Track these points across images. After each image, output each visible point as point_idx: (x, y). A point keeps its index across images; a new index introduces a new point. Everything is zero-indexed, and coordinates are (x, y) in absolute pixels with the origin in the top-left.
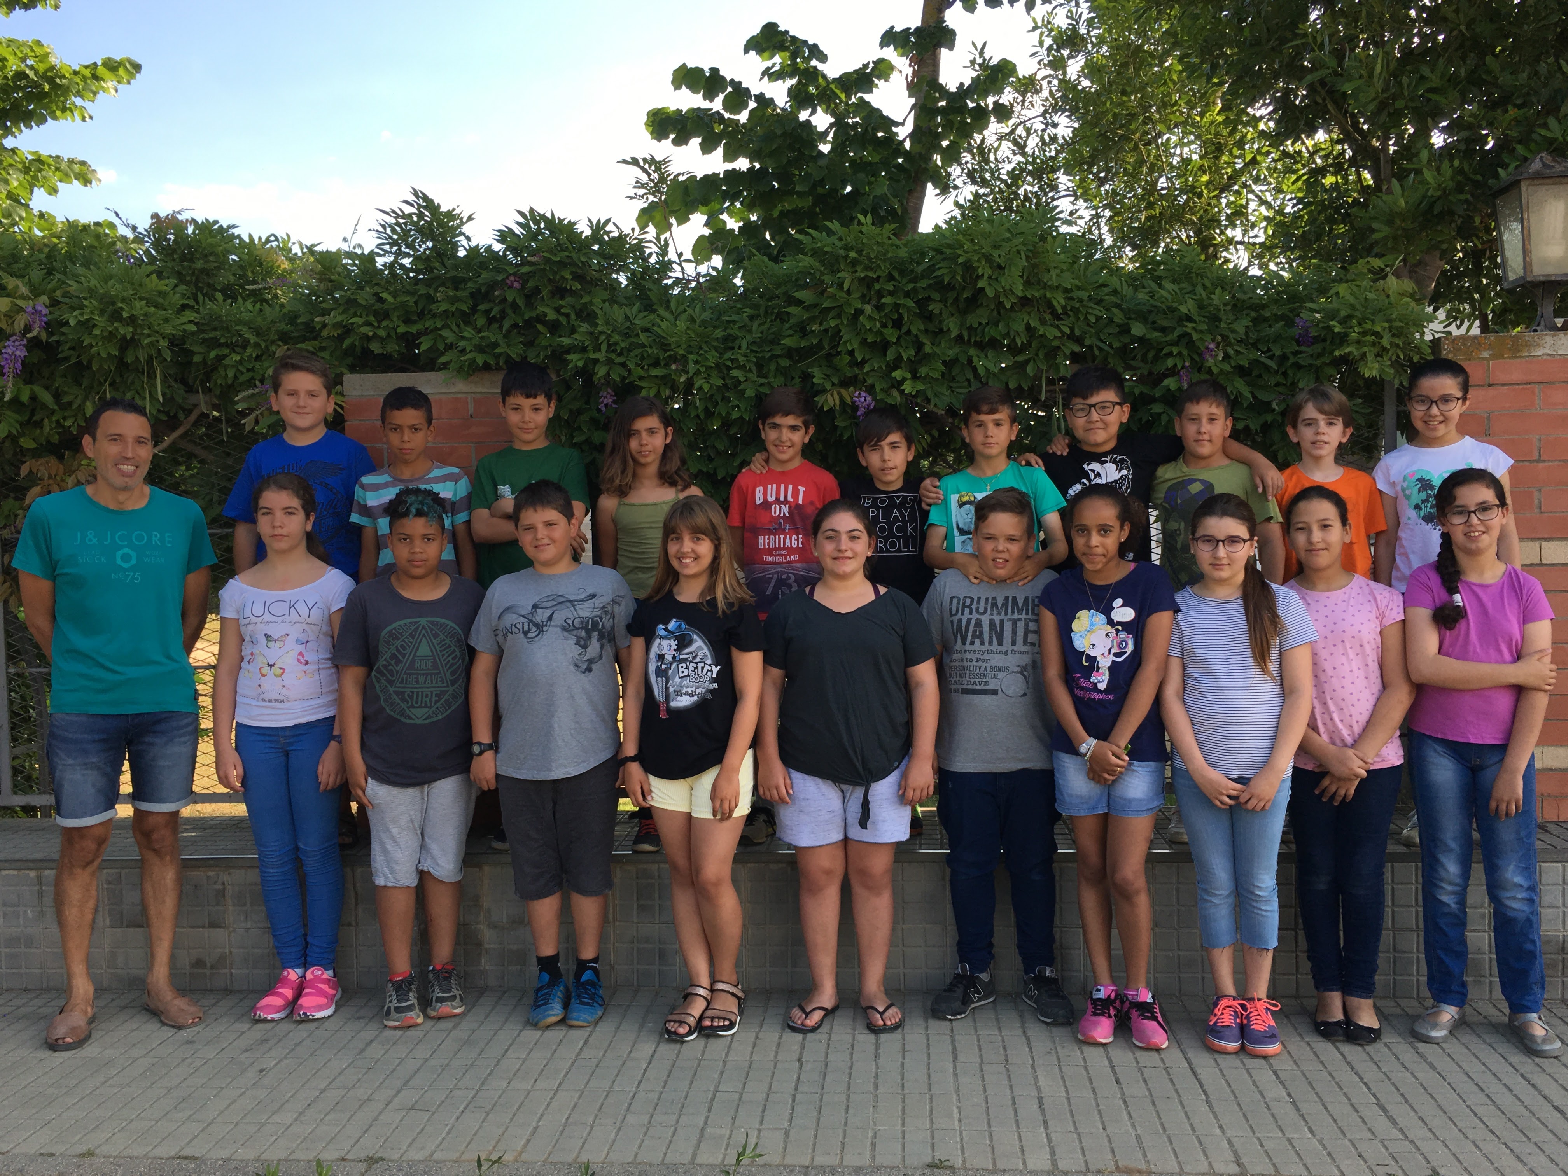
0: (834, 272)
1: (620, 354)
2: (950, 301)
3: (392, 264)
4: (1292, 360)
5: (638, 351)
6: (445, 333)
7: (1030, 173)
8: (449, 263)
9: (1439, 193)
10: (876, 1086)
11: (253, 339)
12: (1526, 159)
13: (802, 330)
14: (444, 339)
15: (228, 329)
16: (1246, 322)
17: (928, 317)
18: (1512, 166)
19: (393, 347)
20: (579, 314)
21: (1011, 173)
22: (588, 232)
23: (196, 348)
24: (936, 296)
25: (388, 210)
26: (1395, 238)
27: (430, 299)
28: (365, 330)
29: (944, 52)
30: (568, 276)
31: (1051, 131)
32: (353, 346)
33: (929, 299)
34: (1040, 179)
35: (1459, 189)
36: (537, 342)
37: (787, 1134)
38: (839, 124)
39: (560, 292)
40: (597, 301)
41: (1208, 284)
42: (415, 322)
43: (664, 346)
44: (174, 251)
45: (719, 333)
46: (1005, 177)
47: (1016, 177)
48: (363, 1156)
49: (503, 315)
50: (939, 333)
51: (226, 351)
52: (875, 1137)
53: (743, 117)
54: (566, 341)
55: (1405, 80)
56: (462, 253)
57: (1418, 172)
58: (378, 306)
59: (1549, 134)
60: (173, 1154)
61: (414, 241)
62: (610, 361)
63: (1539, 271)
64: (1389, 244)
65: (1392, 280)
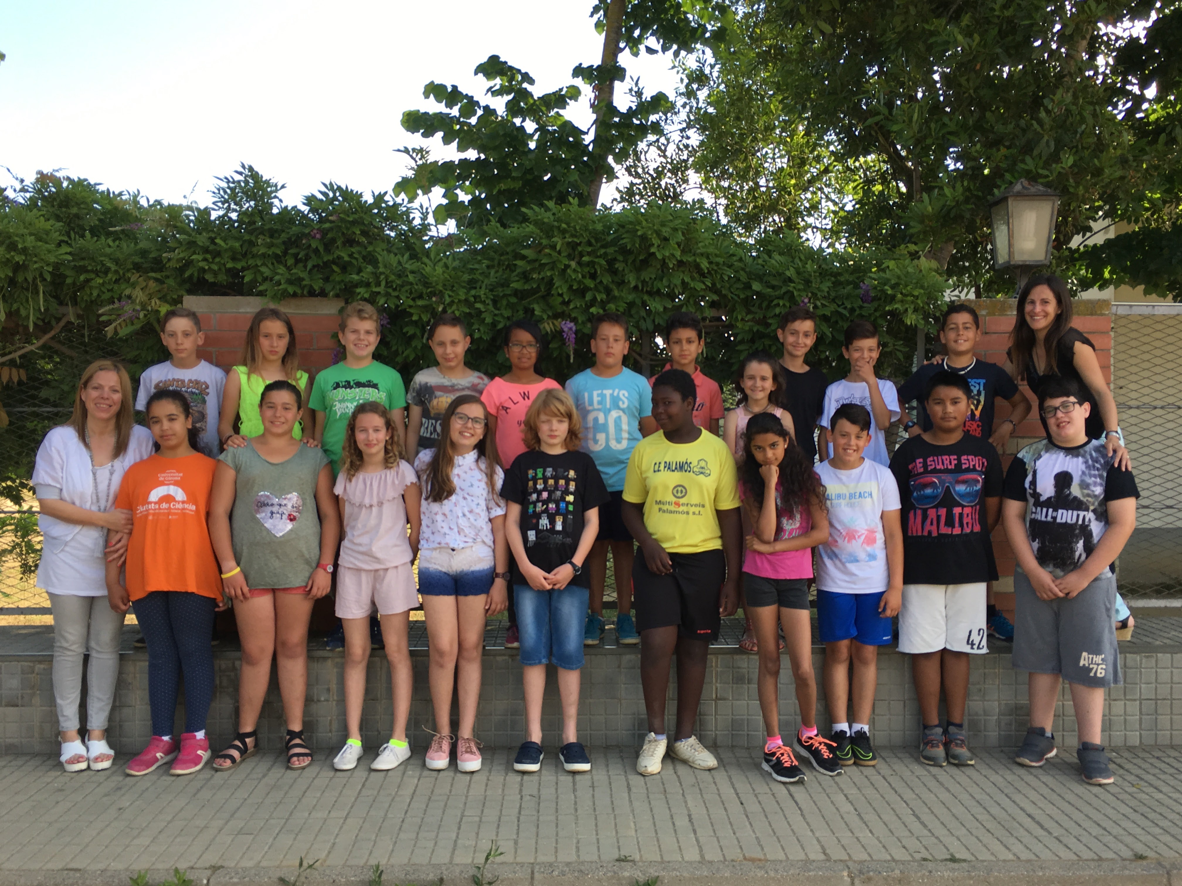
0: (549, 237)
1: (395, 290)
2: (630, 261)
3: (223, 216)
4: (857, 312)
5: (408, 287)
6: (263, 269)
7: (669, 170)
8: (266, 218)
9: (954, 204)
10: (576, 810)
11: (113, 267)
12: (1011, 183)
13: (525, 276)
14: (262, 273)
15: (93, 259)
16: (829, 284)
17: (613, 272)
18: (1003, 187)
19: (222, 278)
20: (364, 258)
21: (656, 170)
22: (371, 200)
23: (68, 273)
24: (621, 258)
25: (222, 177)
26: (925, 233)
27: (252, 243)
28: (201, 264)
29: (617, 84)
30: (358, 232)
31: (685, 141)
32: (191, 276)
33: (615, 259)
34: (676, 175)
35: (967, 201)
36: (331, 278)
37: (516, 843)
38: (542, 129)
39: (350, 242)
40: (379, 250)
41: (803, 258)
42: (240, 260)
43: (426, 284)
44: (55, 199)
45: (466, 277)
46: (652, 172)
47: (660, 173)
48: (207, 865)
49: (307, 258)
50: (621, 283)
51: (93, 276)
52: (578, 842)
53: (473, 121)
54: (355, 277)
55: (933, 125)
56: (275, 211)
57: (941, 188)
58: (212, 247)
59: (1026, 167)
60: (60, 867)
61: (241, 200)
62: (387, 294)
63: (1019, 258)
64: (921, 237)
65: (923, 259)
